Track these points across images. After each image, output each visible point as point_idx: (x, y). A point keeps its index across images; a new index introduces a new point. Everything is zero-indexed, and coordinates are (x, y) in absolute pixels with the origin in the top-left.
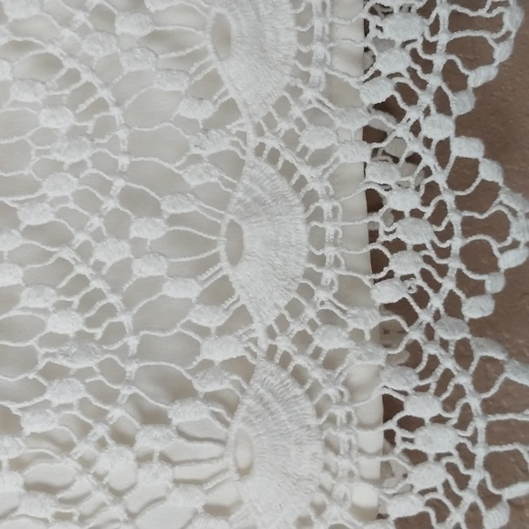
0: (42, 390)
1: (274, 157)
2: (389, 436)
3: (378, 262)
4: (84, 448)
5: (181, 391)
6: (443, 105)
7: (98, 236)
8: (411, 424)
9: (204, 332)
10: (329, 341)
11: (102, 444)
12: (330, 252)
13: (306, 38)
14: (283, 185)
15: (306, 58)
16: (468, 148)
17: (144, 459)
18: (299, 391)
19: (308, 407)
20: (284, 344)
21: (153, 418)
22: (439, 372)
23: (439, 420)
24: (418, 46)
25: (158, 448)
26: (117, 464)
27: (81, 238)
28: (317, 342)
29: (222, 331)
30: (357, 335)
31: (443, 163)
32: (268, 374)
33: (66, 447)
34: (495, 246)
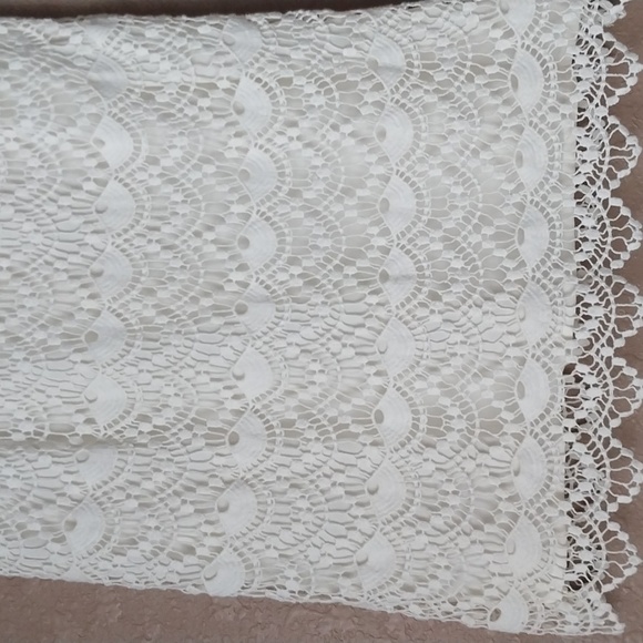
0: (449, 287)
1: (537, 204)
2: (578, 310)
3: (577, 245)
4: (464, 308)
5: (499, 290)
6: (606, 184)
7: (470, 233)
8: (587, 305)
9: (508, 269)
10: (556, 275)
11: (470, 307)
12: (558, 241)
13: (552, 159)
14: (540, 215)
15: (552, 167)
16: (616, 202)
17: (485, 313)
18: (543, 292)
19: (547, 297)
20: (538, 275)
21: (488, 299)
22: (599, 287)
23: (597, 304)
24: (597, 162)
25: (491, 309)
26: (476, 314)
27: (464, 233)
28: (551, 275)
29: (515, 269)
30: (567, 273)
31: (605, 208)
32: (531, 285)
33: (458, 307)
34: (626, 241)
